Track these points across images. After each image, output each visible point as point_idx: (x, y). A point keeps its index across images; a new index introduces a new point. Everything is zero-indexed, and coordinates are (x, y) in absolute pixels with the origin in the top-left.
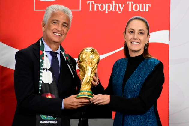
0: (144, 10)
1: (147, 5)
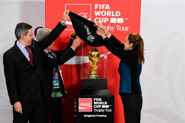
0: (126, 30)
1: (127, 27)
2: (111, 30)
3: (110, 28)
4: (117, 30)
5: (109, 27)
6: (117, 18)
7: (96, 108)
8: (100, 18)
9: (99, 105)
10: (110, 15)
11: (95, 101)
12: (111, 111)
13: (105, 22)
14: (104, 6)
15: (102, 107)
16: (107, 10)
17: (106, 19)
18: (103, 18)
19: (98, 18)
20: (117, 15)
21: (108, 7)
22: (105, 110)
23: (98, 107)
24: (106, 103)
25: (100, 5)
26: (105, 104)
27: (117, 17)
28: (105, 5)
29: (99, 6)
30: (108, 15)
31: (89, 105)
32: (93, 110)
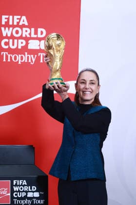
2: (30, 61)
3: (28, 57)
4: (40, 60)
5: (26, 56)
6: (40, 41)
7: (18, 198)
8: (11, 41)
9: (22, 192)
10: (28, 36)
11: (16, 185)
12: (42, 202)
13: (20, 47)
14: (18, 19)
15: (28, 196)
16: (24, 26)
17: (22, 43)
18: (16, 41)
19: (7, 40)
20: (39, 36)
21: (24, 20)
22: (33, 202)
23: (20, 196)
24: (34, 188)
25: (11, 17)
26: (33, 190)
27: (40, 39)
28: (19, 17)
29: (8, 19)
30: (24, 36)
31: (5, 192)
32: (12, 202)
